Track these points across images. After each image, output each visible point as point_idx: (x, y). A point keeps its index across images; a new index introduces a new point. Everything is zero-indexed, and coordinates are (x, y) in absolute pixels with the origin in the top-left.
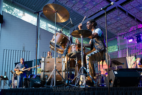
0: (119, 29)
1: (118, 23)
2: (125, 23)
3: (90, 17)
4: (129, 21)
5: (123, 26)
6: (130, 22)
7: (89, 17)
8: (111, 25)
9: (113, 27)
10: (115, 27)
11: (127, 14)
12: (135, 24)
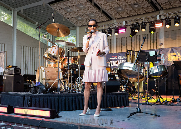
4: (93, 11)
8: (71, 13)
10: (76, 16)
11: (93, 3)
12: (100, 16)
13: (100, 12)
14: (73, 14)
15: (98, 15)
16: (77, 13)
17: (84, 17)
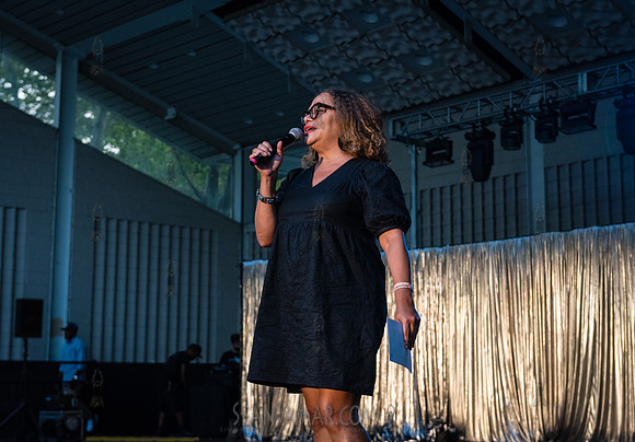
0: (367, 79)
1: (364, 43)
2: (404, 48)
4: (428, 40)
5: (392, 64)
6: (436, 48)
8: (322, 52)
9: (332, 65)
10: (347, 69)
12: (462, 60)
13: (461, 42)
14: (333, 58)
15: (453, 60)
16: (350, 53)
17: (387, 70)
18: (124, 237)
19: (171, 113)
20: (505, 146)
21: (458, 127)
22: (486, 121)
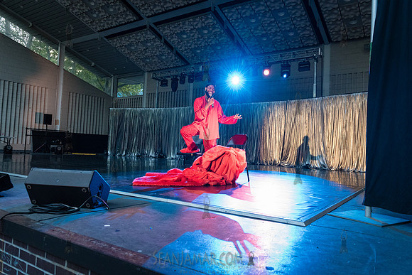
2: (158, 53)
3: (101, 31)
4: (164, 52)
6: (166, 54)
7: (98, 31)
8: (135, 52)
9: (138, 56)
11: (163, 40)
12: (173, 58)
13: (173, 53)
15: (171, 58)
16: (143, 53)
17: (154, 59)
18: (78, 99)
19: (93, 64)
20: (180, 83)
21: (169, 77)
22: (176, 76)
